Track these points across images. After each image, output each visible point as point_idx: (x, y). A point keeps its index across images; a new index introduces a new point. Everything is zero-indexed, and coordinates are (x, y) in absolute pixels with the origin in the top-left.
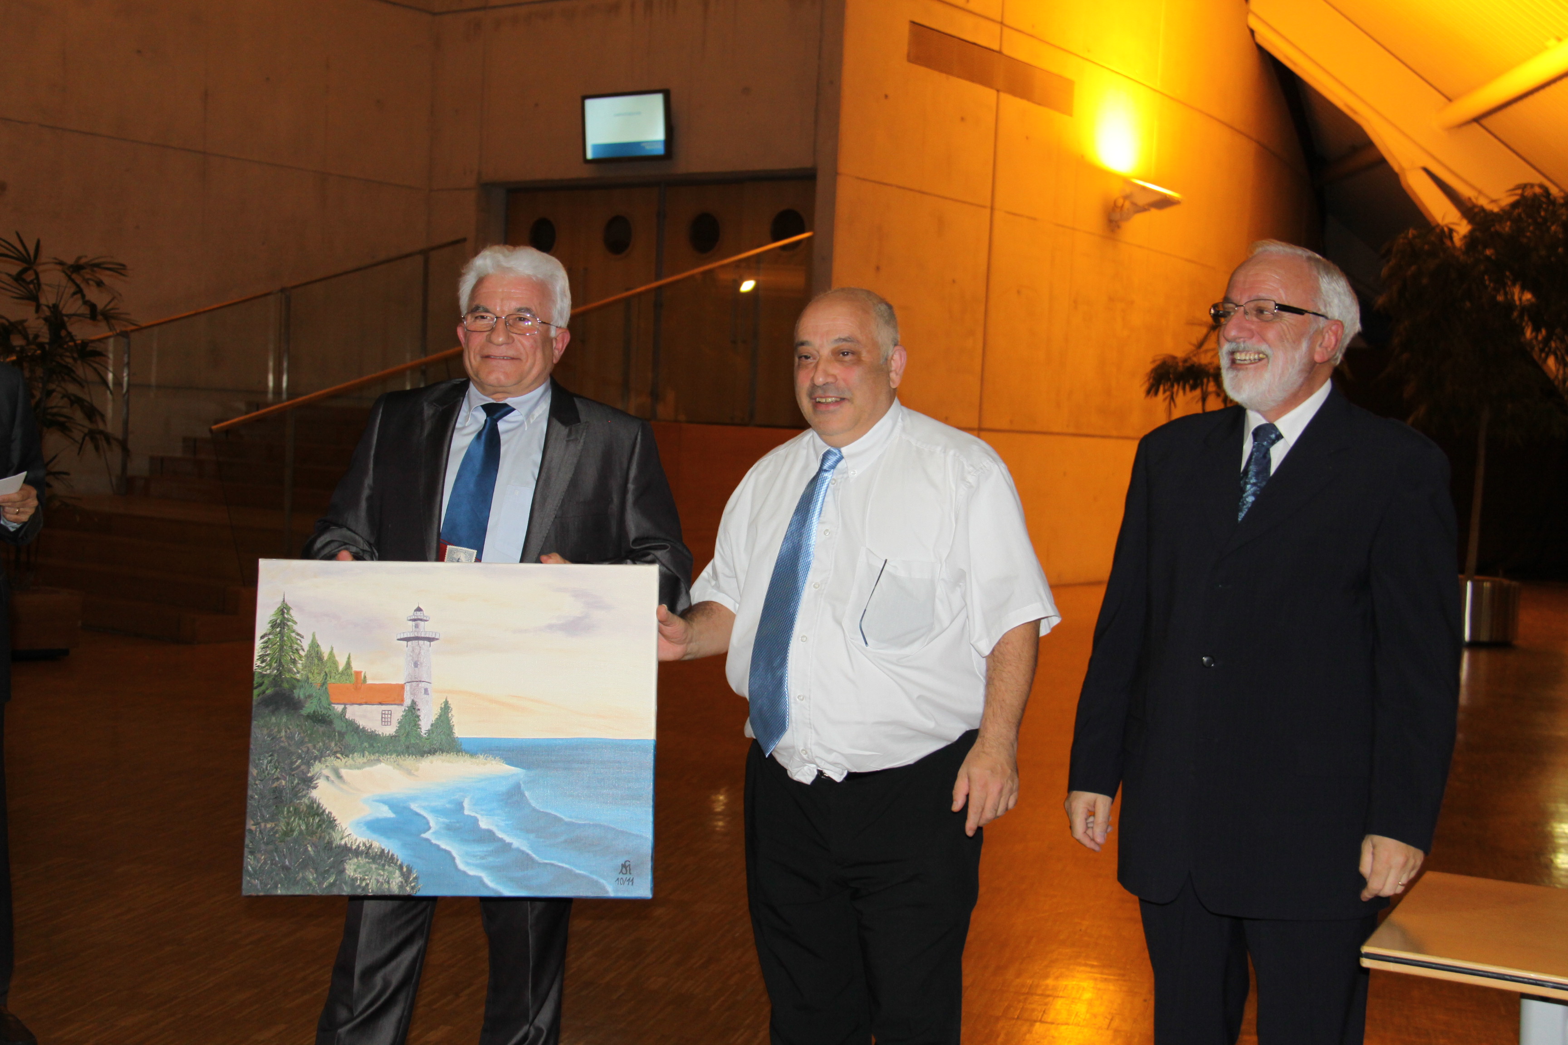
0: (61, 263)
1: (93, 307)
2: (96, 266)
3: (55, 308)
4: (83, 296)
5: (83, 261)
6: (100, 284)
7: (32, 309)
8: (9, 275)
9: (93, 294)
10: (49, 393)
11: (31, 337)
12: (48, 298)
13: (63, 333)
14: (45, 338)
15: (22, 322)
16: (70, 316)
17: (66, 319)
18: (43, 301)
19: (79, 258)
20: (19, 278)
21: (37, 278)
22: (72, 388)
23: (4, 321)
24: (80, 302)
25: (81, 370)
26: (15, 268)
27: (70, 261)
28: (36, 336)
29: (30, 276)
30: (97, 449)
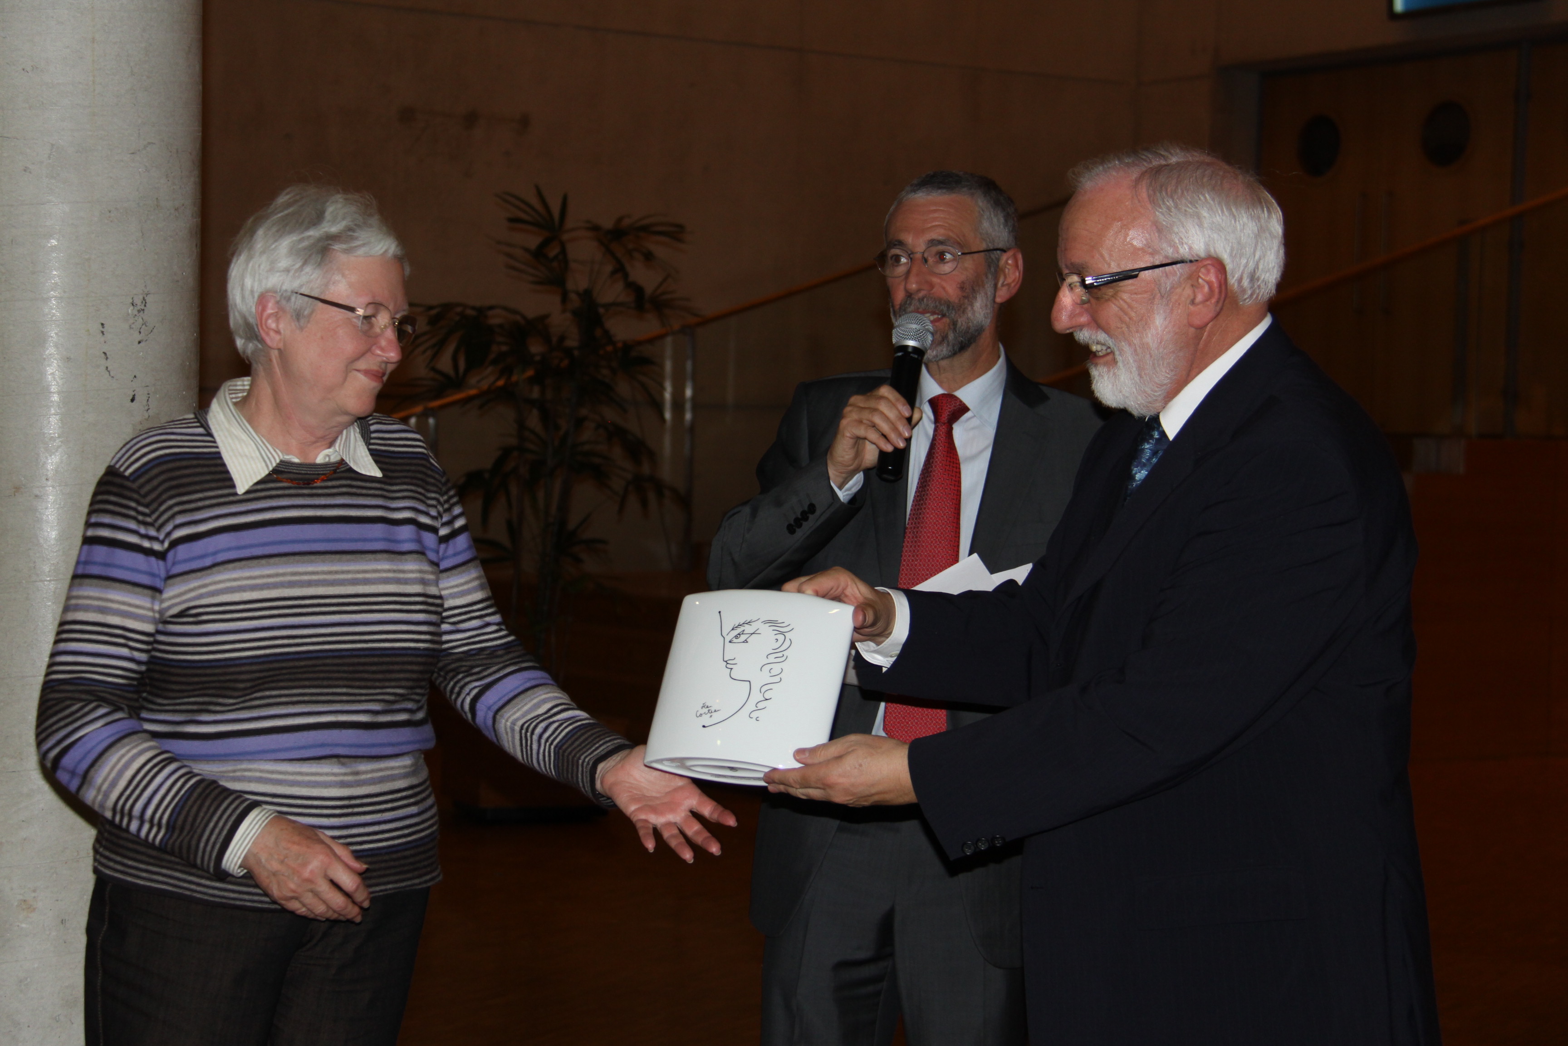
0: (595, 228)
1: (637, 290)
2: (646, 229)
3: (587, 295)
4: (626, 275)
5: (627, 222)
6: (649, 257)
7: (557, 299)
8: (526, 250)
9: (640, 273)
10: (579, 423)
11: (554, 340)
12: (578, 281)
13: (598, 332)
14: (572, 342)
15: (543, 318)
16: (607, 306)
17: (601, 310)
18: (570, 285)
19: (620, 220)
20: (539, 254)
21: (563, 251)
22: (610, 414)
23: (518, 318)
24: (619, 286)
25: (623, 388)
26: (533, 241)
27: (608, 223)
28: (562, 338)
29: (553, 251)
30: (644, 503)
